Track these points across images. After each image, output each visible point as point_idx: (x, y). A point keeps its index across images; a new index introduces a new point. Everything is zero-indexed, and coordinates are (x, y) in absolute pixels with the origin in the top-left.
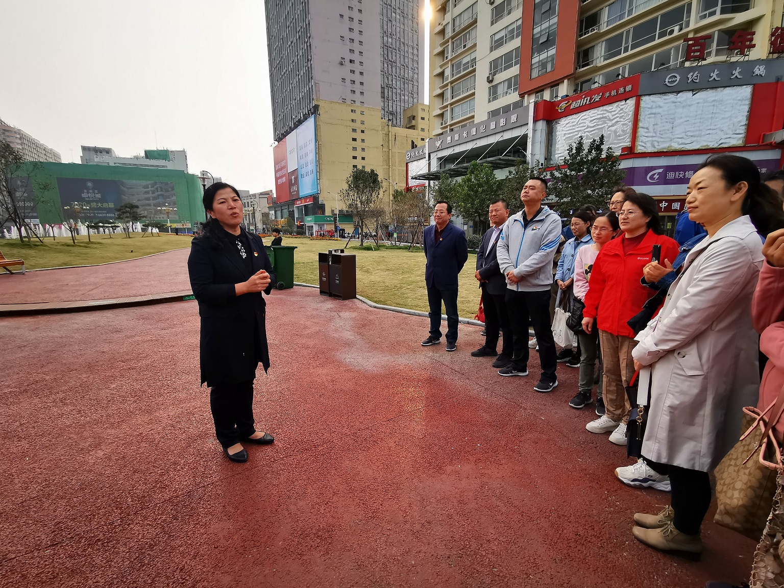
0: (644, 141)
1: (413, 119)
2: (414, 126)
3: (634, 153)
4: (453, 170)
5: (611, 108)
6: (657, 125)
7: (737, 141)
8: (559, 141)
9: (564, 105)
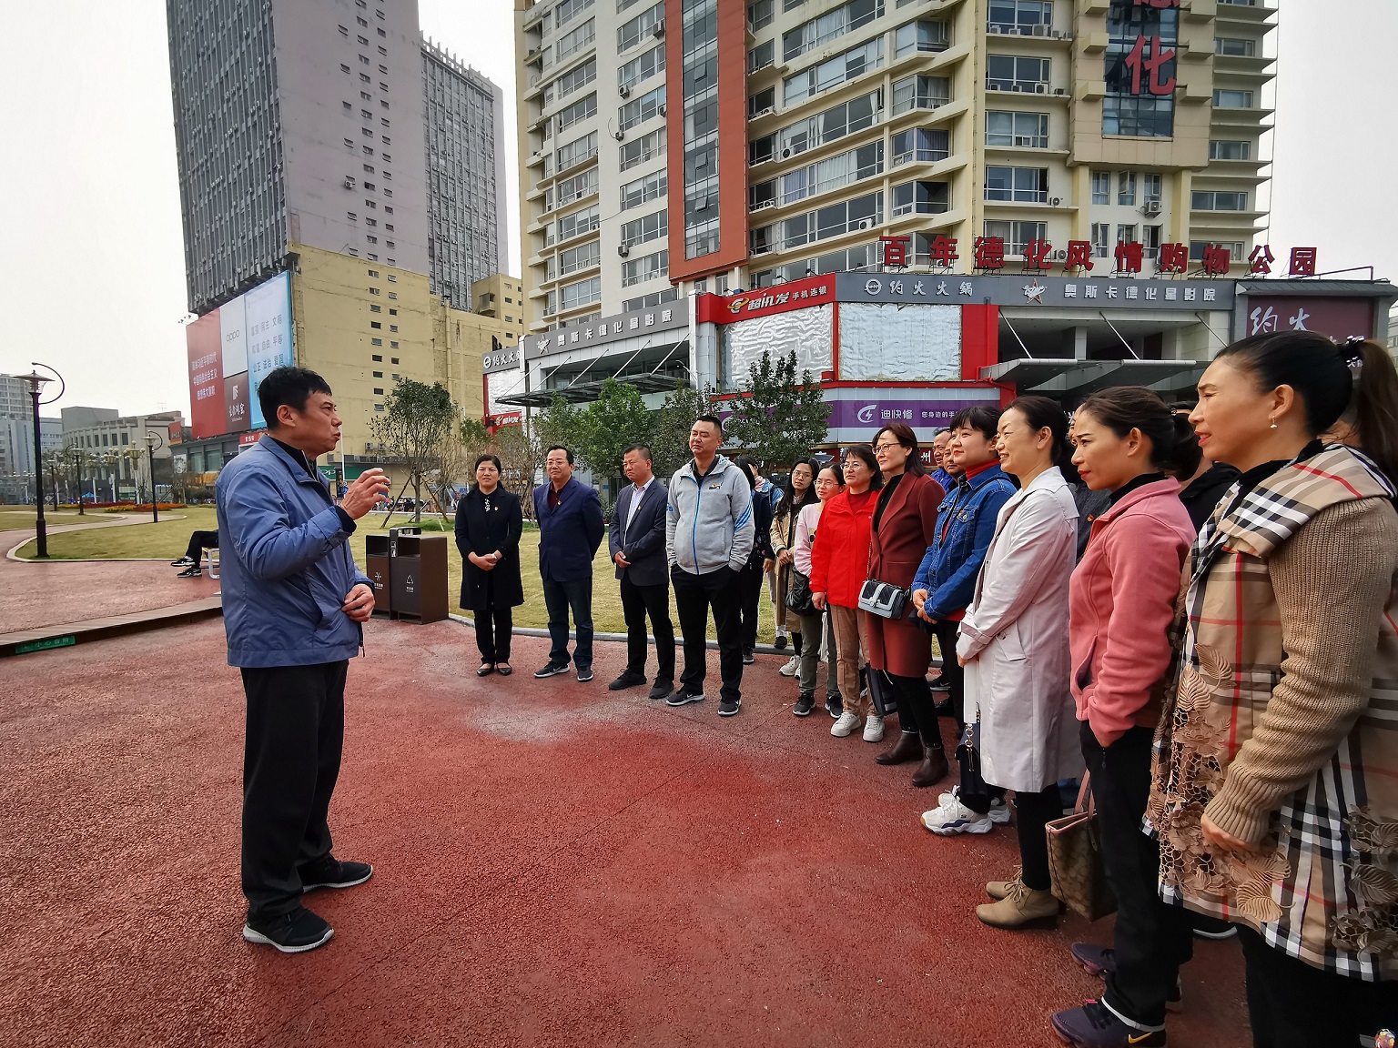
0: (849, 364)
1: (491, 300)
3: (837, 381)
4: (572, 391)
5: (802, 314)
6: (862, 343)
7: (952, 374)
8: (735, 356)
9: (738, 303)
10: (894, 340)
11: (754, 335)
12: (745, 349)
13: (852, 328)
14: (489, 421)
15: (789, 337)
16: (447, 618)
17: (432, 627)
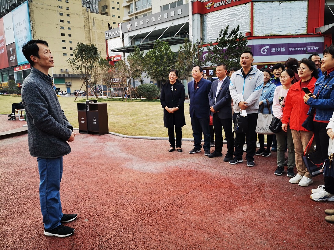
0: (258, 29)
1: (106, 8)
2: (107, 13)
3: (252, 36)
4: (141, 46)
5: (237, 8)
6: (264, 19)
7: (303, 31)
8: (208, 28)
9: (209, 4)
10: (278, 17)
11: (216, 18)
12: (213, 25)
13: (259, 13)
14: (109, 59)
15: (231, 18)
16: (108, 133)
17: (103, 136)
